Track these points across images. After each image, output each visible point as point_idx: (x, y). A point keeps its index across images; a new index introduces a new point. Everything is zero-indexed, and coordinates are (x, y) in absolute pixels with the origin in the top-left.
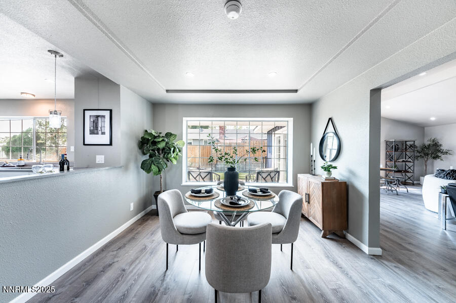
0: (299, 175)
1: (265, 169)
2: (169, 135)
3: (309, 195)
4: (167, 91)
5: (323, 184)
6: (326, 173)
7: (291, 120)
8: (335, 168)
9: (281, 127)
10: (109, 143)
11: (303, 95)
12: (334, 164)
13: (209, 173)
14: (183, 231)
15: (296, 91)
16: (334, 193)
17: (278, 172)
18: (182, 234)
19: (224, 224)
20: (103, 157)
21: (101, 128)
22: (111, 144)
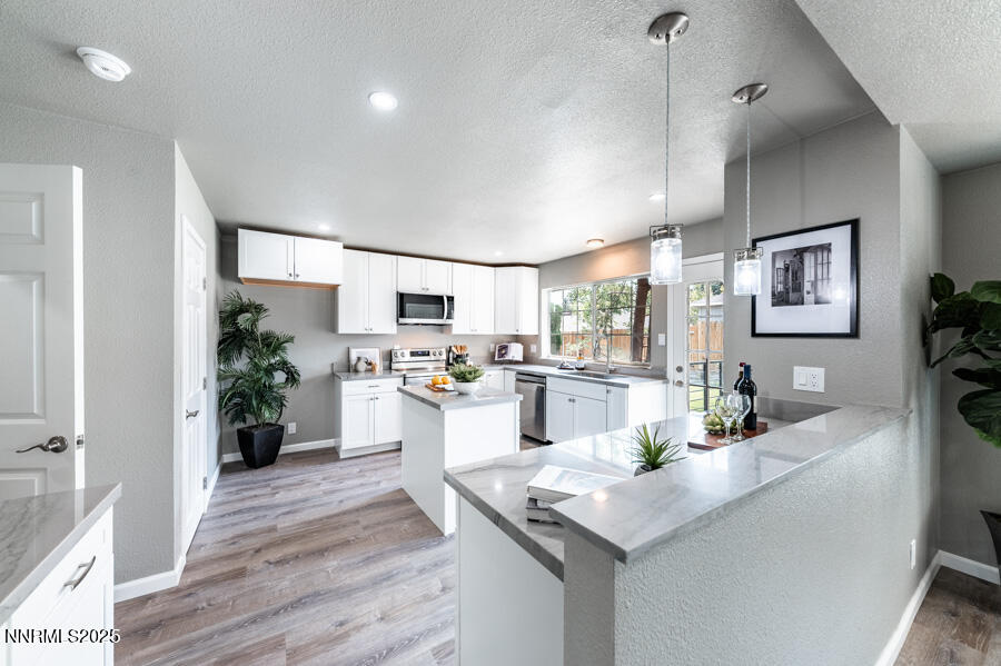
10: (848, 330)
20: (820, 372)
21: (814, 284)
22: (854, 333)
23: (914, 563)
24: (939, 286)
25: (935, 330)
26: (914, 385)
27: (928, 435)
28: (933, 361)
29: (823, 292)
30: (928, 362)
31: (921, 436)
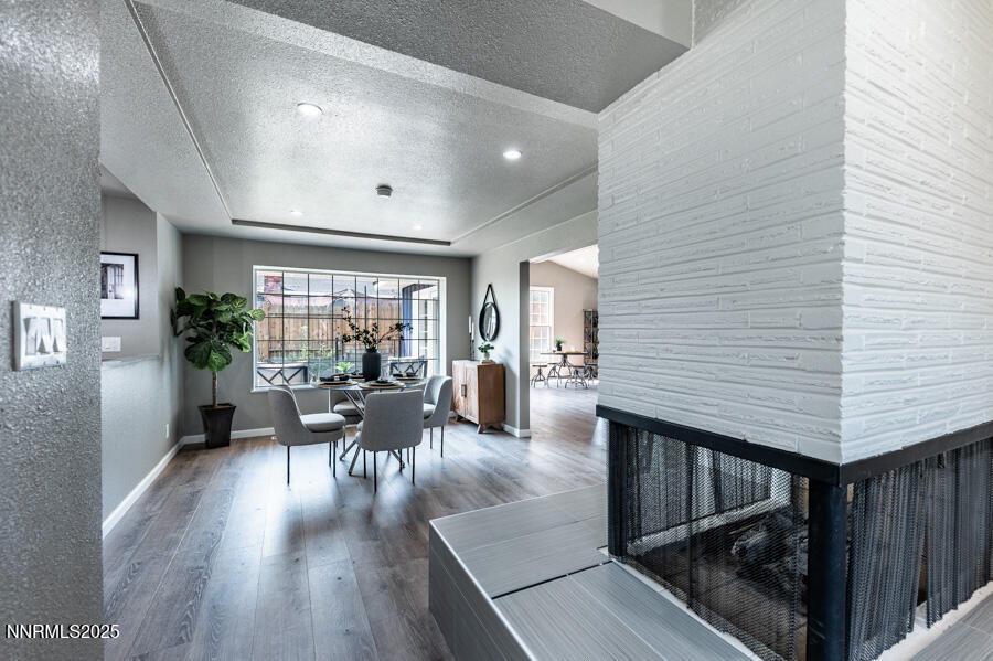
0: (455, 362)
1: (403, 359)
2: (229, 298)
3: (465, 386)
4: (234, 221)
5: (479, 367)
6: (483, 354)
7: (443, 280)
8: (492, 348)
9: (429, 286)
10: (133, 315)
11: (460, 247)
12: (492, 344)
13: (301, 368)
14: (314, 428)
15: (449, 243)
16: (491, 378)
17: (426, 362)
18: (314, 431)
19: (361, 424)
20: (118, 339)
21: (114, 287)
22: (136, 317)
23: (168, 435)
24: (179, 293)
25: (179, 316)
26: (166, 345)
27: (175, 373)
28: (178, 331)
29: (120, 291)
30: (176, 334)
31: (171, 371)
